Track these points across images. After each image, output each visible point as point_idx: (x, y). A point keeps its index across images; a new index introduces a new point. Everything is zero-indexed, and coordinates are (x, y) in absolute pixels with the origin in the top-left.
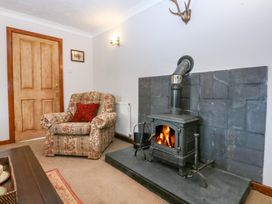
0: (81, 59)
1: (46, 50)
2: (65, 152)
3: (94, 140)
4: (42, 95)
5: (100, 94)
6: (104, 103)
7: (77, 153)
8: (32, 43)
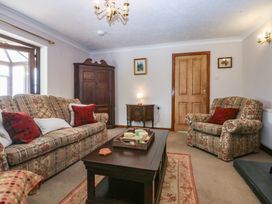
0: (229, 65)
1: (197, 63)
2: (200, 146)
3: (224, 142)
4: (192, 99)
5: (242, 99)
6: (245, 109)
7: (209, 150)
8: (187, 60)
